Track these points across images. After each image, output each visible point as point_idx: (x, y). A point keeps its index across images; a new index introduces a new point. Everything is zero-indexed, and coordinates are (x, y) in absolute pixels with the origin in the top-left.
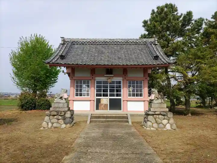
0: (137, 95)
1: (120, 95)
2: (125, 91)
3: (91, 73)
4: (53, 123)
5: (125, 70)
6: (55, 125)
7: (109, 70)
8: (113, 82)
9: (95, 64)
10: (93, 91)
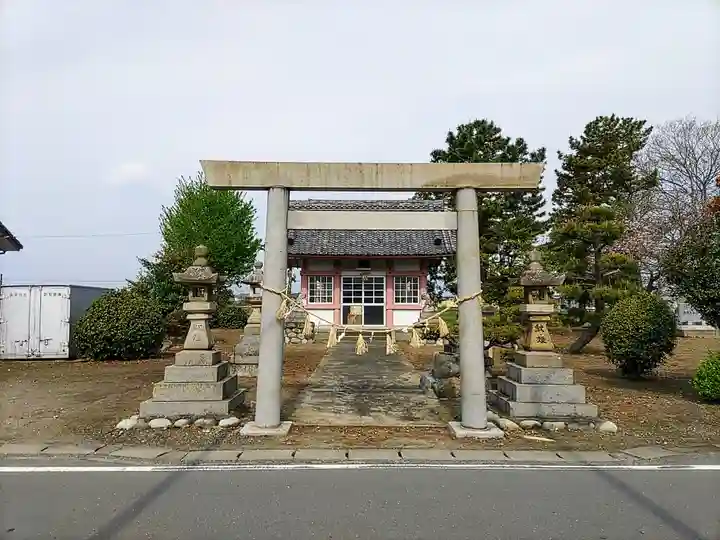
0: (409, 300)
1: (382, 301)
2: (388, 294)
3: (335, 265)
4: (290, 338)
5: (388, 263)
6: (294, 340)
7: (365, 262)
8: (371, 280)
9: (342, 252)
10: (338, 294)
